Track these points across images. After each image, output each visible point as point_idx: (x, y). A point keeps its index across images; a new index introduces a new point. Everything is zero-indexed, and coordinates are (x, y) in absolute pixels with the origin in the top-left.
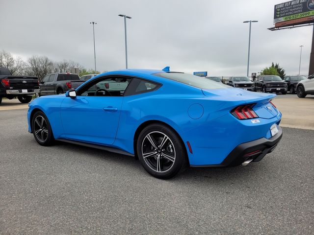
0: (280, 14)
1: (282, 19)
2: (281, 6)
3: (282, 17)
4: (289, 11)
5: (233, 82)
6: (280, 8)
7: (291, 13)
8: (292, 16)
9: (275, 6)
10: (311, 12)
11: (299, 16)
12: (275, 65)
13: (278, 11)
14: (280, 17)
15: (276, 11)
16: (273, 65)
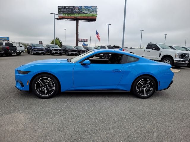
0: (61, 12)
1: (62, 15)
2: (61, 7)
3: (62, 13)
4: (65, 11)
5: (50, 48)
6: (61, 9)
7: (66, 12)
8: (67, 14)
9: (58, 6)
10: (75, 14)
11: (70, 15)
12: (57, 39)
13: (60, 10)
14: (61, 13)
15: (58, 9)
16: (56, 38)
